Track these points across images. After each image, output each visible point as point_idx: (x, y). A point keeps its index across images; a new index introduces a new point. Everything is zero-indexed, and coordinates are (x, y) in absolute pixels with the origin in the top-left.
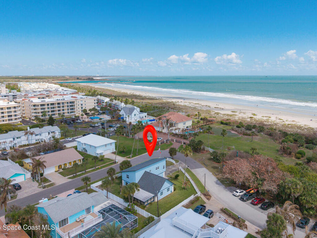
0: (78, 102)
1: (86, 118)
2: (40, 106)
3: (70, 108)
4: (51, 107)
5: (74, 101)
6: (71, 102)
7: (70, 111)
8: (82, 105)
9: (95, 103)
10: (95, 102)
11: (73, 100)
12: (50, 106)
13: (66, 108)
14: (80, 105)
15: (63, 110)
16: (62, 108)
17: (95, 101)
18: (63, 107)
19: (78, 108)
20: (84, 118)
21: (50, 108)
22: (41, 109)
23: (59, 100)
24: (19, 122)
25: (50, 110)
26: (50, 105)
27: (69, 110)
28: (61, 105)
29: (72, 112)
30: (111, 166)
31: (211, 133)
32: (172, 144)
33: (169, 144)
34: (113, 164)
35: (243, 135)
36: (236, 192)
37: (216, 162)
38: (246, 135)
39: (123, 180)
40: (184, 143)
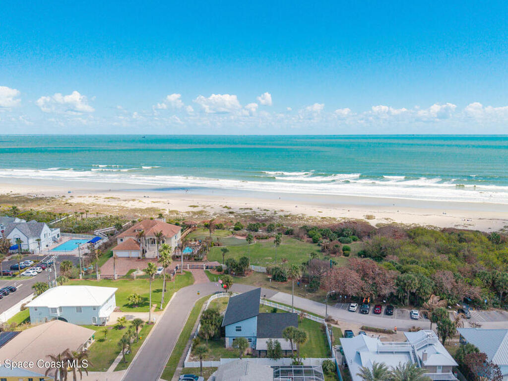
30: (154, 331)
31: (219, 245)
32: (190, 273)
33: (184, 273)
34: (151, 326)
35: (258, 240)
36: (352, 306)
37: (282, 282)
38: (262, 239)
39: (228, 338)
40: (207, 268)
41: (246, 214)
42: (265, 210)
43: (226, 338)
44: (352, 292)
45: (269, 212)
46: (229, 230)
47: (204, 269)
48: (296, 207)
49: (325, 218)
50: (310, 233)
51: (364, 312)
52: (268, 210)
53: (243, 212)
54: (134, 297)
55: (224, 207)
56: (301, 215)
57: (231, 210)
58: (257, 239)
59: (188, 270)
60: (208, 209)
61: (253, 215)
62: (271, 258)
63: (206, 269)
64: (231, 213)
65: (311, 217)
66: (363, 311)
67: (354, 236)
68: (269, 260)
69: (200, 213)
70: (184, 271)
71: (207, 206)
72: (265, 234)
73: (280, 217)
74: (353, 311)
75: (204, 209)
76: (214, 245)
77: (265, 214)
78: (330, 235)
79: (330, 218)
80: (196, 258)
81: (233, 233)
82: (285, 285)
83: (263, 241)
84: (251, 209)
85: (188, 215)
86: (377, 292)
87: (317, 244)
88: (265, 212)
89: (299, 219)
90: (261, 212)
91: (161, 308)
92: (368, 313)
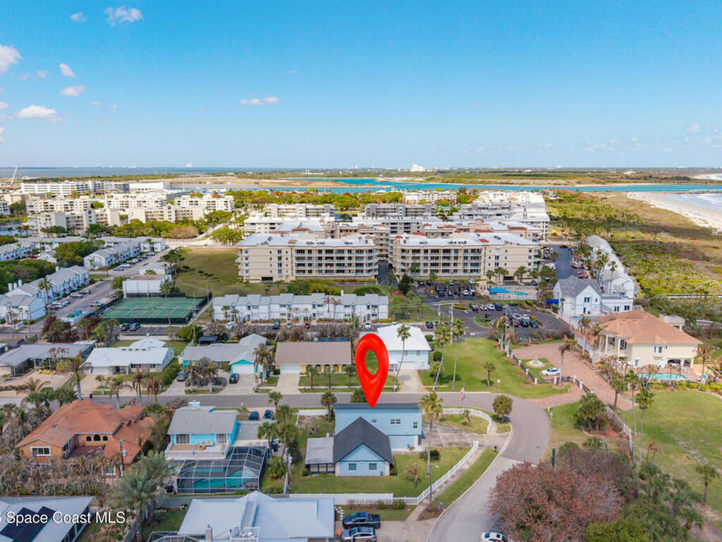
0: (490, 251)
1: (485, 288)
2: (411, 252)
3: (469, 261)
4: (432, 257)
5: (479, 248)
6: (473, 251)
7: (469, 268)
8: (497, 257)
9: (530, 257)
10: (530, 254)
11: (477, 245)
12: (429, 255)
13: (460, 261)
14: (493, 258)
15: (455, 264)
16: (452, 261)
17: (530, 251)
18: (456, 258)
19: (487, 264)
20: (481, 288)
21: (429, 258)
22: (413, 258)
23: (455, 243)
24: (373, 277)
25: (429, 262)
26: (429, 252)
27: (469, 265)
28: (453, 254)
29: (474, 270)
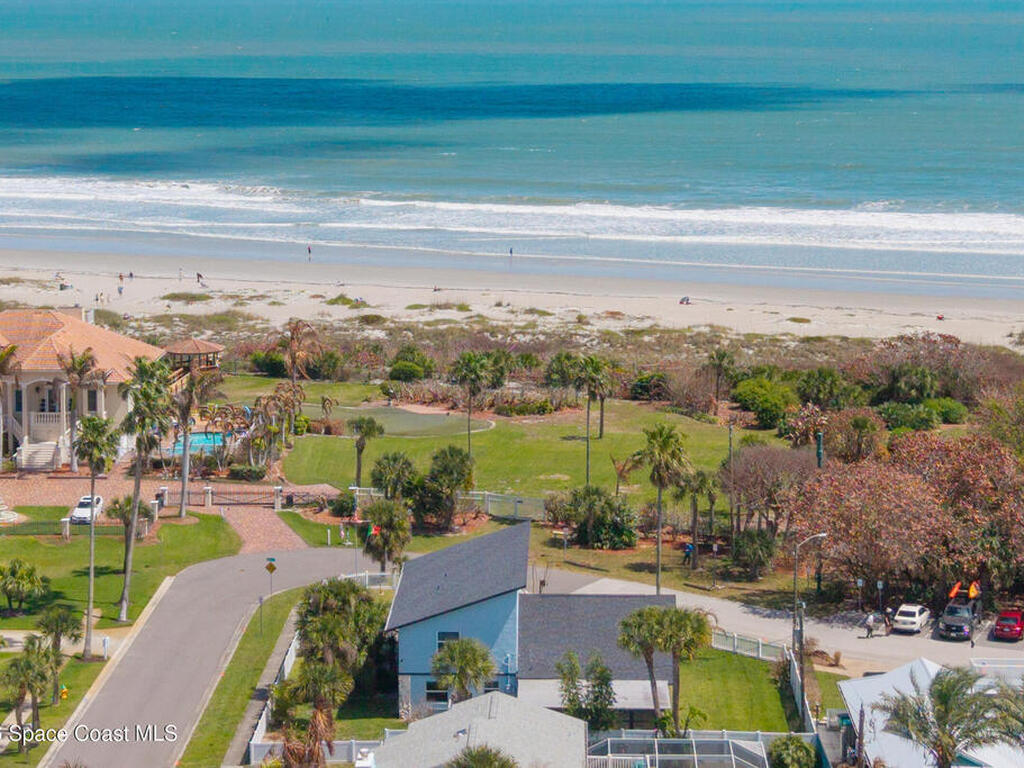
30: (111, 678)
31: (328, 431)
32: (219, 520)
33: (193, 520)
34: (95, 666)
35: (503, 418)
36: (904, 614)
37: (614, 548)
38: (520, 412)
39: (409, 678)
40: (290, 501)
41: (442, 327)
42: (531, 311)
43: (400, 678)
44: (902, 553)
45: (550, 319)
46: (366, 382)
47: (278, 508)
48: (685, 301)
49: (819, 339)
50: (744, 388)
51: (949, 634)
52: (544, 313)
53: (431, 319)
54: (13, 573)
55: (333, 302)
56: (707, 330)
57: (366, 312)
58: (499, 412)
59: (210, 509)
60: (254, 308)
61: (477, 327)
62: (567, 478)
63: (284, 506)
64: (370, 320)
65: (750, 337)
66: (949, 628)
67: (948, 402)
68: (557, 482)
69: (225, 321)
70: (189, 514)
71: (251, 298)
72: (537, 395)
73: (607, 337)
74: (910, 633)
75: (239, 309)
76: (309, 431)
77: (533, 325)
78: (835, 391)
79: (845, 339)
80: (236, 467)
81: (387, 393)
82: (625, 557)
83: (528, 421)
84: (463, 308)
85: (168, 331)
86: (1006, 558)
87: (775, 431)
88: (530, 317)
89: (695, 344)
90: (512, 316)
91: (124, 617)
92: (967, 638)
